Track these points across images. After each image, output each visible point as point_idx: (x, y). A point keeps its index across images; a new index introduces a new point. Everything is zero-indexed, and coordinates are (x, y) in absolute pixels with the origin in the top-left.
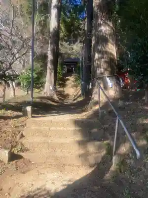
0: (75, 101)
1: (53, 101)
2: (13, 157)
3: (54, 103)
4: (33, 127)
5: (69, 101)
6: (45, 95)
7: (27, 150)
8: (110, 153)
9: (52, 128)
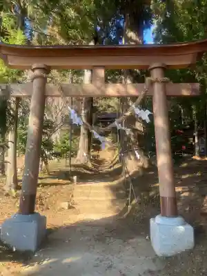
0: (112, 169)
1: (87, 170)
2: (70, 207)
3: (88, 172)
4: (80, 190)
5: (105, 169)
6: (79, 163)
7: (77, 204)
8: (127, 205)
9: (91, 191)
